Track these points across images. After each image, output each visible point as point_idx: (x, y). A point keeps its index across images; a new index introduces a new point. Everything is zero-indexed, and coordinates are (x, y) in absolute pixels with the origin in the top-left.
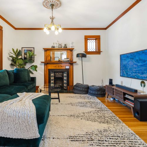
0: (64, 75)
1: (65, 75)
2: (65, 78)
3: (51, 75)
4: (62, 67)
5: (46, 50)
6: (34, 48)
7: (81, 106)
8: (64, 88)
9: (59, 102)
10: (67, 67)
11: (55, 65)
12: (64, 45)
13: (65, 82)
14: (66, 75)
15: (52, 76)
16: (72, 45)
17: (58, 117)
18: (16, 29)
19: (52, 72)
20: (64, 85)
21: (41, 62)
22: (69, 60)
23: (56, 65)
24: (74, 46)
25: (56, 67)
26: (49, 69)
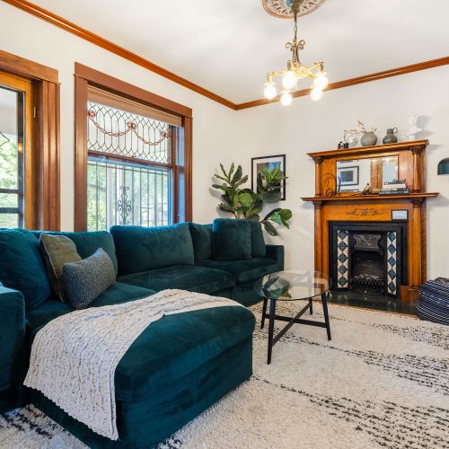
0: (389, 243)
1: (392, 242)
2: (392, 255)
3: (340, 240)
4: (376, 213)
5: (321, 158)
6: (284, 156)
7: (403, 374)
8: (390, 291)
9: (329, 338)
10: (400, 215)
11: (351, 208)
12: (386, 135)
13: (392, 268)
14: (394, 243)
15: (343, 246)
16: (420, 130)
17: (278, 390)
18: (237, 107)
19: (342, 231)
20: (390, 280)
21: (304, 199)
22: (403, 186)
23: (356, 207)
24: (429, 133)
25: (353, 213)
26: (330, 222)
